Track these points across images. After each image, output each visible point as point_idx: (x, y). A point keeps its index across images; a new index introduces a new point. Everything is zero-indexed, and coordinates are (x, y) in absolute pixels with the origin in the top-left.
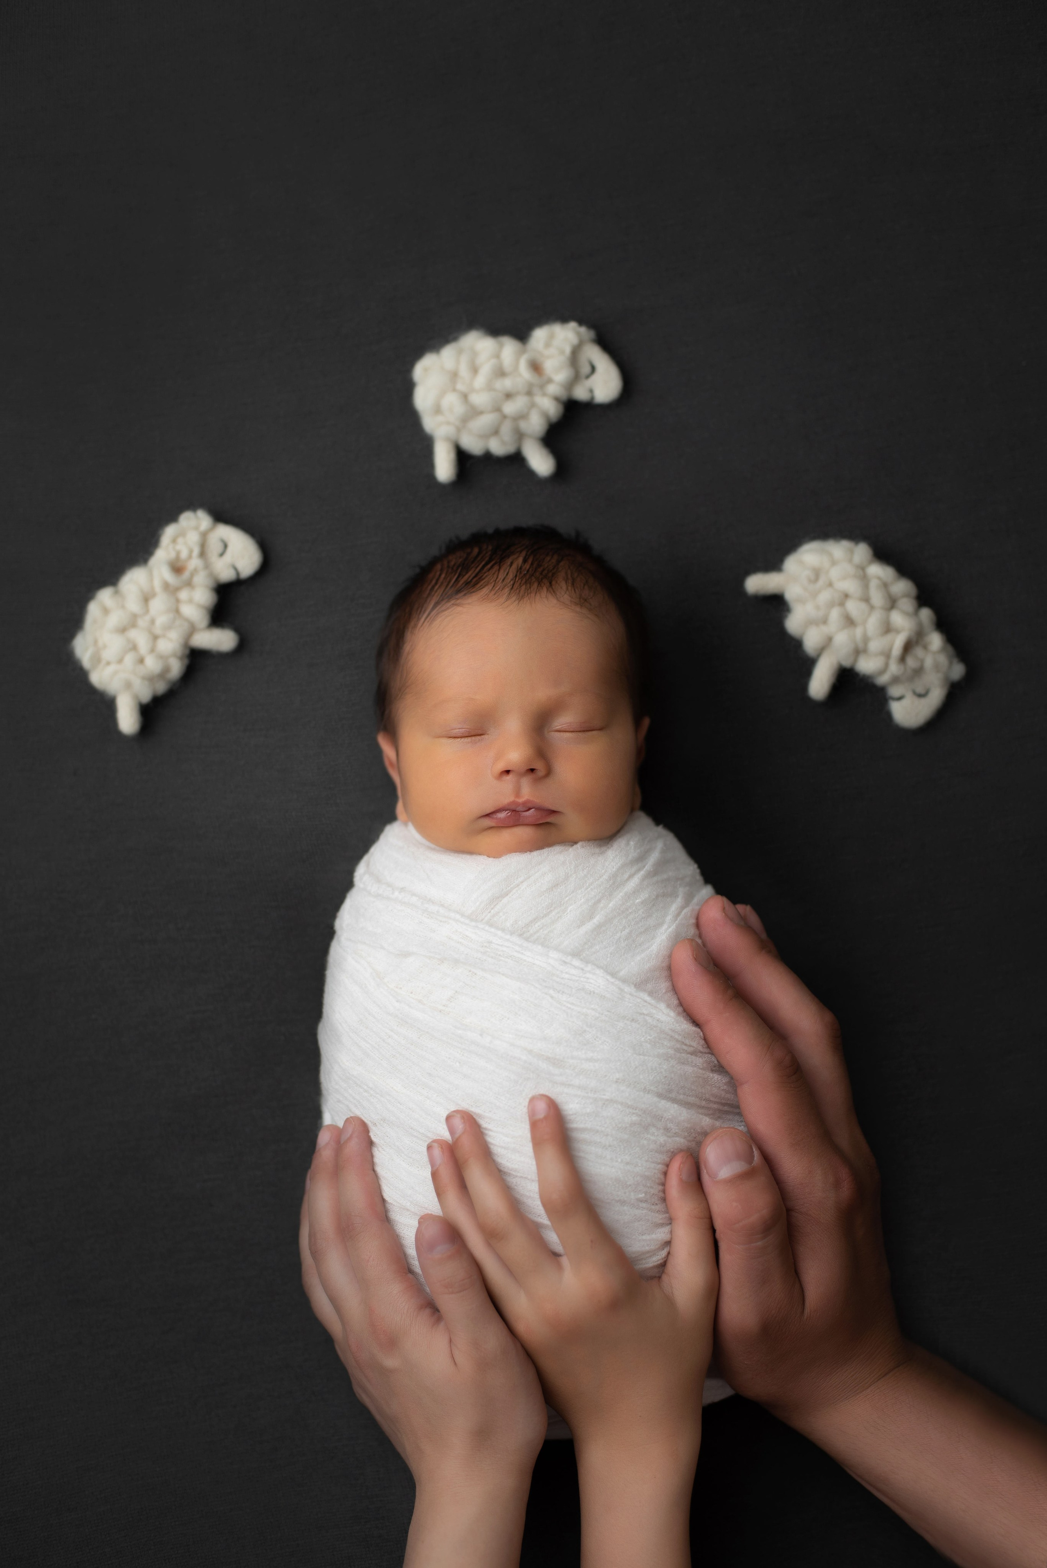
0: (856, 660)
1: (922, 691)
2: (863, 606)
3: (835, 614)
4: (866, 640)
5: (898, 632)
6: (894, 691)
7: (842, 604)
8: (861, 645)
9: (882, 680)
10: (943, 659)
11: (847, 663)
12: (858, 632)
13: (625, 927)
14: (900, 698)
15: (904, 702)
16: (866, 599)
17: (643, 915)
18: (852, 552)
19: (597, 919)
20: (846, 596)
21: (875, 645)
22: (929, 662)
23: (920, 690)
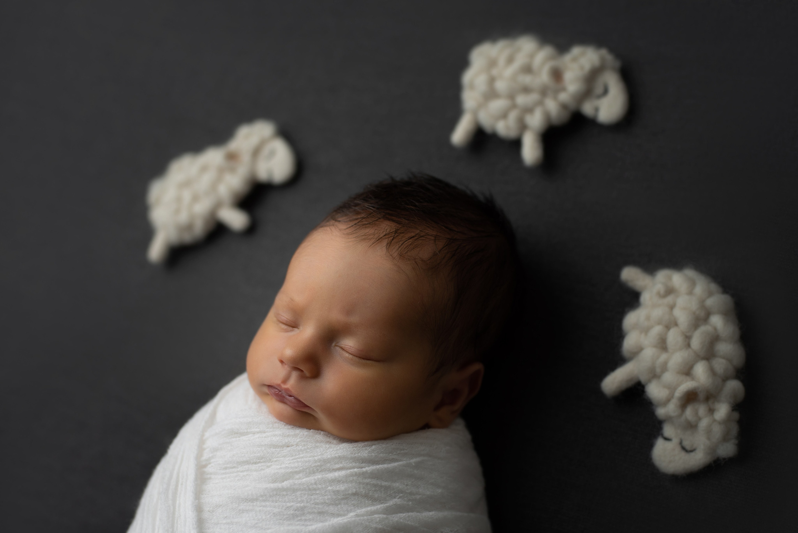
0: (650, 381)
1: (688, 448)
2: (680, 339)
3: (657, 330)
4: (664, 368)
5: (693, 379)
6: (668, 430)
7: (668, 328)
8: (658, 370)
9: (661, 412)
10: (718, 431)
11: (643, 379)
12: (664, 357)
13: (302, 501)
14: (667, 439)
15: (669, 446)
16: (688, 338)
17: (327, 501)
18: (710, 294)
19: (286, 484)
20: (676, 324)
21: (668, 377)
22: (704, 423)
23: (686, 444)
